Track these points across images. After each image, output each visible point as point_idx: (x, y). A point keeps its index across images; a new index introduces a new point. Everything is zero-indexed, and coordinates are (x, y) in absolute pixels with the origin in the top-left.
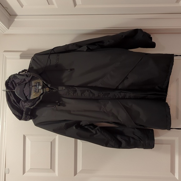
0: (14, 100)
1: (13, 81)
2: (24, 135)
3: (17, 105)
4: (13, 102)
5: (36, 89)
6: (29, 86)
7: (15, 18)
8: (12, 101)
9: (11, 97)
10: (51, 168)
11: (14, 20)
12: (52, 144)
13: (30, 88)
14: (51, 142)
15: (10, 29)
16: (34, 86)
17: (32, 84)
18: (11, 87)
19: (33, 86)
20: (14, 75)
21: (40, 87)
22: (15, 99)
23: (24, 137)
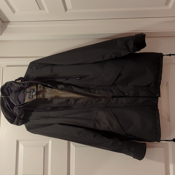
0: (7, 105)
1: (9, 87)
2: (17, 140)
3: (10, 110)
4: (6, 107)
5: (30, 96)
6: (24, 92)
7: (7, 25)
8: (6, 105)
9: (5, 102)
11: (7, 27)
12: (45, 149)
13: (24, 94)
14: (44, 147)
15: (3, 35)
16: (29, 92)
17: (26, 90)
18: (6, 92)
19: (27, 93)
20: (10, 82)
21: (34, 93)
22: (9, 103)
23: (18, 142)
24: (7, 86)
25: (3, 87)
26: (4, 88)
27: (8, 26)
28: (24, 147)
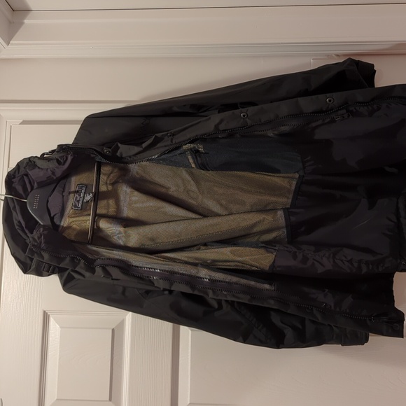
0: (19, 222)
2: (44, 312)
3: (26, 234)
4: (17, 227)
5: (78, 201)
6: (63, 192)
7: (24, 17)
8: (15, 222)
9: (14, 213)
10: (110, 400)
11: (22, 23)
12: (116, 335)
13: (63, 196)
14: (113, 330)
16: (75, 192)
17: (70, 188)
18: (20, 190)
19: (70, 193)
20: (29, 158)
22: (23, 218)
23: (46, 317)
24: (22, 171)
25: (12, 173)
26: (14, 177)
27: (26, 21)
28: (61, 328)
